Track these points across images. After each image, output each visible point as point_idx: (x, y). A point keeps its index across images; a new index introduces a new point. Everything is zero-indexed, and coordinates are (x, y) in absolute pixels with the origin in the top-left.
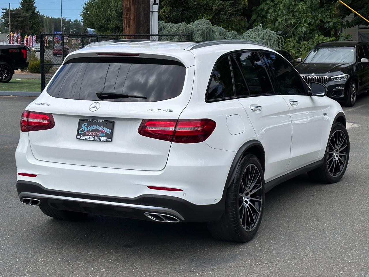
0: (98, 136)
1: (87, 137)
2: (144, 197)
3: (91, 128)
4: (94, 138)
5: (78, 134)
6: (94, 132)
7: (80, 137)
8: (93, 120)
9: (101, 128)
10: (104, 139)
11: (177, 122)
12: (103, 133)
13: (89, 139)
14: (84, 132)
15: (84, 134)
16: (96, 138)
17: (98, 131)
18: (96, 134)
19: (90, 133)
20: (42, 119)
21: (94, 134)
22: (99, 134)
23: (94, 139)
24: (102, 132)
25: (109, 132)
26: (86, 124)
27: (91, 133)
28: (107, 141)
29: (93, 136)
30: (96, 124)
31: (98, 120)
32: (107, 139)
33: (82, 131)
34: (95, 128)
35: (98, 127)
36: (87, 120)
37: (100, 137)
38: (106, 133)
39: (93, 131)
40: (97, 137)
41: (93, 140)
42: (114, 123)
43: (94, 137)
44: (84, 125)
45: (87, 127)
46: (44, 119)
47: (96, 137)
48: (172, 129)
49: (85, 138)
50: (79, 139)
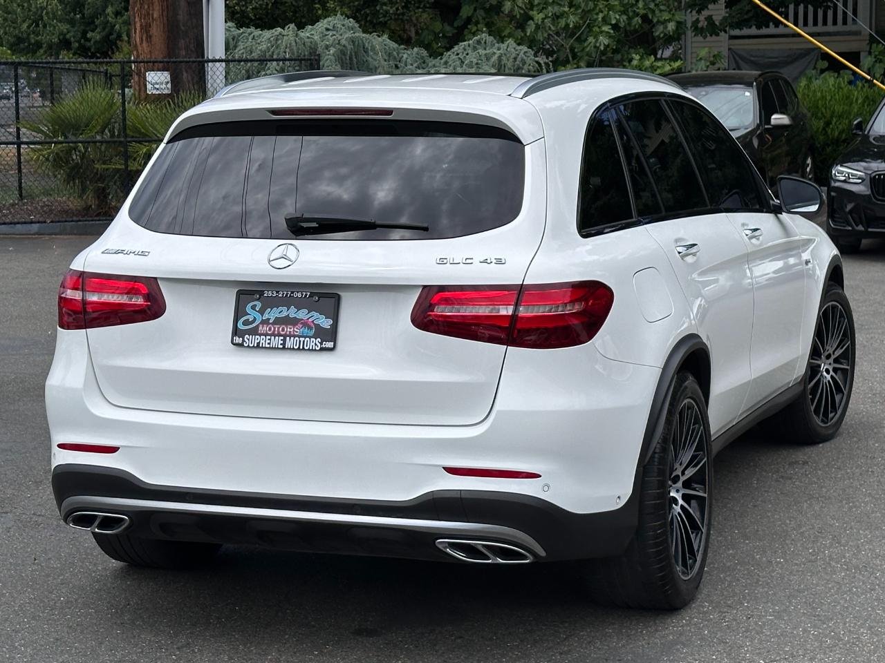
0: (295, 336)
1: (263, 341)
3: (272, 314)
4: (284, 340)
5: (236, 332)
6: (281, 324)
7: (241, 339)
8: (277, 292)
9: (302, 314)
10: (314, 343)
11: (520, 293)
12: (310, 328)
13: (269, 344)
14: (254, 325)
15: (254, 332)
16: (289, 343)
17: (294, 322)
18: (289, 329)
19: (270, 329)
20: (126, 294)
21: (283, 330)
22: (298, 330)
23: (284, 344)
24: (305, 324)
25: (326, 323)
26: (259, 305)
27: (275, 328)
28: (322, 349)
29: (279, 335)
30: (287, 302)
31: (292, 293)
32: (321, 344)
33: (246, 323)
34: (284, 314)
35: (292, 312)
36: (261, 293)
37: (302, 339)
38: (317, 326)
39: (278, 321)
40: (292, 338)
41: (281, 346)
42: (338, 299)
43: (282, 338)
44: (253, 308)
45: (262, 312)
46: (131, 291)
47: (288, 338)
48: (507, 311)
49: (258, 343)
50: (241, 345)
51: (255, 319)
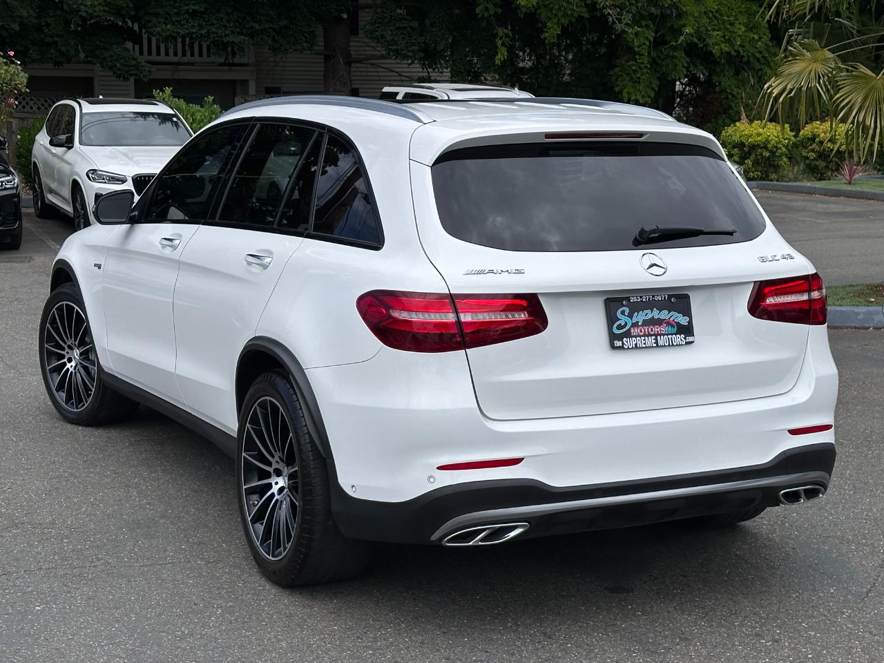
0: (664, 335)
1: (640, 341)
2: (788, 455)
3: (640, 317)
4: (656, 339)
5: (613, 337)
6: (649, 326)
7: (621, 342)
8: (641, 297)
9: (664, 315)
10: (679, 339)
12: (673, 326)
13: (645, 344)
15: (628, 334)
16: (662, 340)
17: (659, 322)
18: (657, 329)
19: (641, 331)
21: (652, 330)
22: (663, 329)
23: (657, 343)
24: (669, 324)
25: (683, 321)
26: (627, 310)
27: (645, 330)
28: (687, 343)
29: (651, 335)
30: (650, 305)
31: (653, 296)
32: (685, 339)
33: (620, 327)
34: (650, 316)
35: (656, 314)
36: (628, 299)
37: (670, 336)
38: (678, 324)
40: (662, 337)
41: (655, 345)
42: (687, 297)
43: (654, 337)
44: (623, 313)
45: (631, 316)
47: (659, 337)
49: (636, 344)
50: (622, 348)
51: (626, 324)
